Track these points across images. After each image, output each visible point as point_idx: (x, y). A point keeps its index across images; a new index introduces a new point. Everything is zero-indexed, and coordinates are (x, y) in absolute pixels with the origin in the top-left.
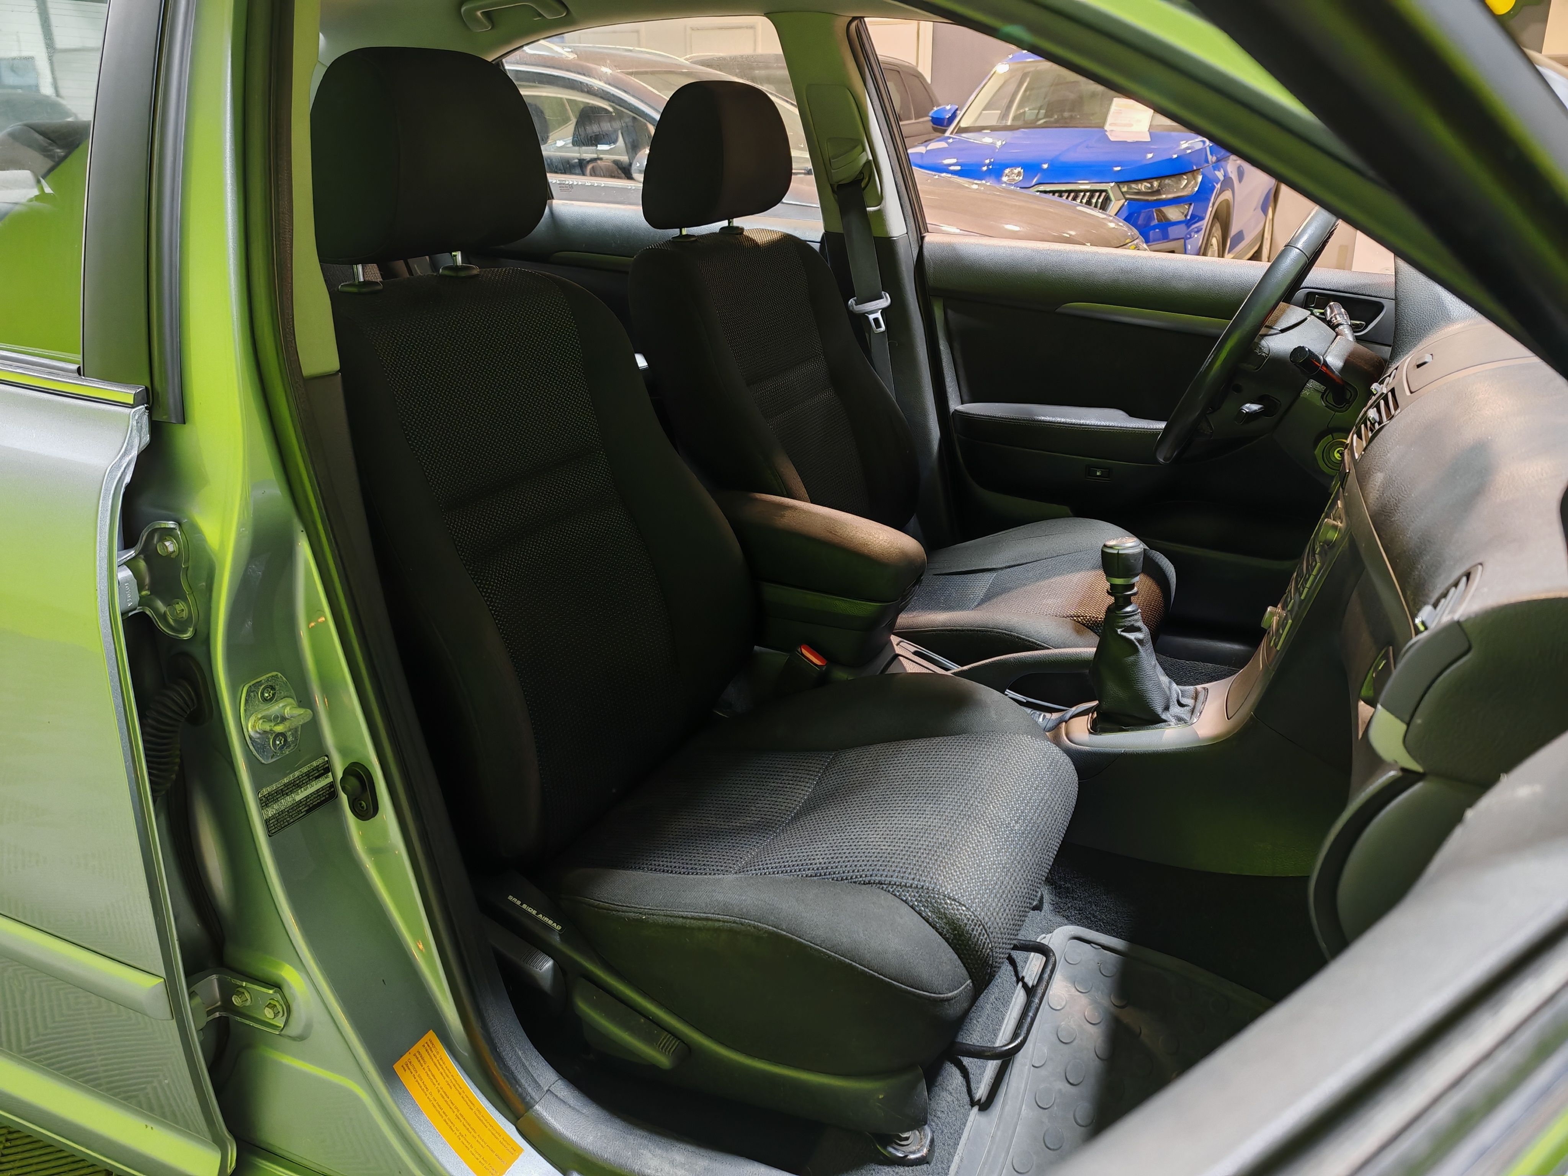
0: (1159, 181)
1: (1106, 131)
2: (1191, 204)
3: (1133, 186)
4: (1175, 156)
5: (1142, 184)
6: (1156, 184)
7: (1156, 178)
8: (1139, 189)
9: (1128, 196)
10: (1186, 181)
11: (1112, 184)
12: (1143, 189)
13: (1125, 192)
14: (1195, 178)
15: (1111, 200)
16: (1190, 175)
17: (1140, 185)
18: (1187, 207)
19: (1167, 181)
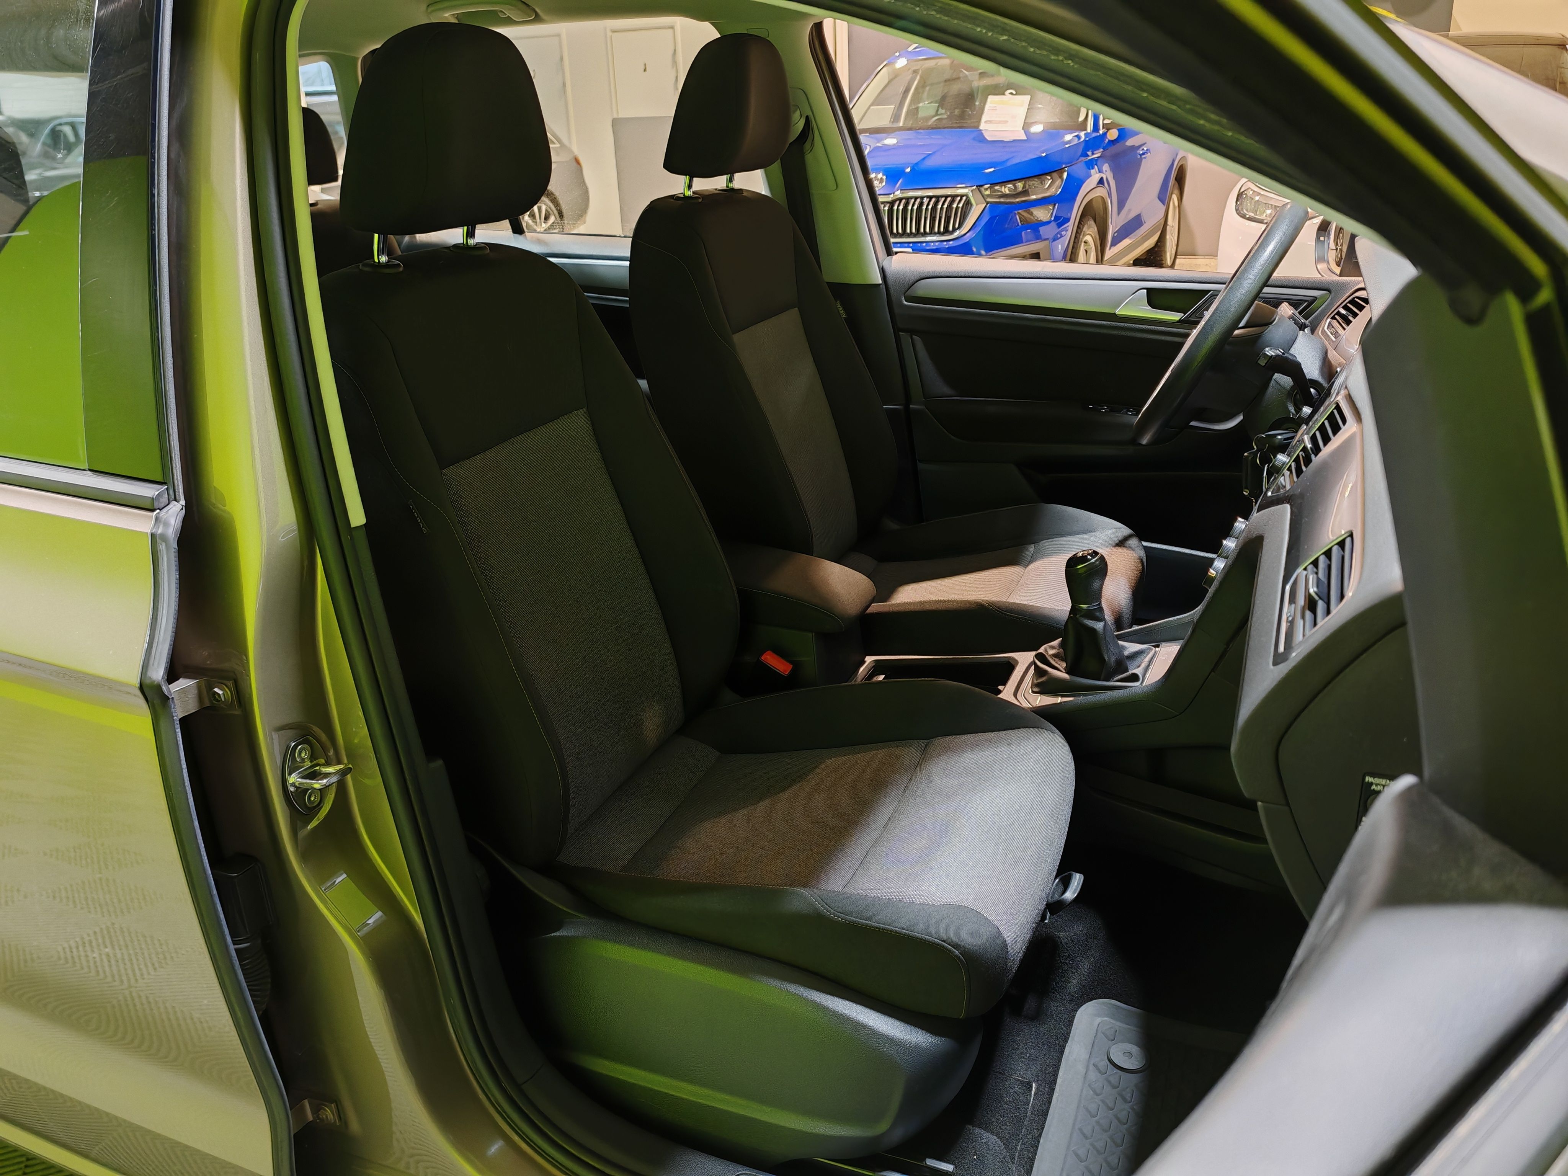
0: (1023, 182)
1: (981, 130)
2: (1055, 205)
3: (997, 188)
4: (1044, 155)
5: (1005, 187)
6: (1020, 185)
7: (1020, 180)
8: (1002, 192)
9: (989, 200)
10: (1050, 182)
11: (975, 187)
12: (1008, 192)
13: (988, 196)
14: (1061, 177)
15: (972, 205)
16: (1055, 175)
17: (1003, 187)
18: (1051, 208)
19: (1031, 183)
